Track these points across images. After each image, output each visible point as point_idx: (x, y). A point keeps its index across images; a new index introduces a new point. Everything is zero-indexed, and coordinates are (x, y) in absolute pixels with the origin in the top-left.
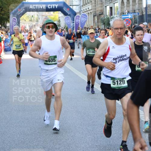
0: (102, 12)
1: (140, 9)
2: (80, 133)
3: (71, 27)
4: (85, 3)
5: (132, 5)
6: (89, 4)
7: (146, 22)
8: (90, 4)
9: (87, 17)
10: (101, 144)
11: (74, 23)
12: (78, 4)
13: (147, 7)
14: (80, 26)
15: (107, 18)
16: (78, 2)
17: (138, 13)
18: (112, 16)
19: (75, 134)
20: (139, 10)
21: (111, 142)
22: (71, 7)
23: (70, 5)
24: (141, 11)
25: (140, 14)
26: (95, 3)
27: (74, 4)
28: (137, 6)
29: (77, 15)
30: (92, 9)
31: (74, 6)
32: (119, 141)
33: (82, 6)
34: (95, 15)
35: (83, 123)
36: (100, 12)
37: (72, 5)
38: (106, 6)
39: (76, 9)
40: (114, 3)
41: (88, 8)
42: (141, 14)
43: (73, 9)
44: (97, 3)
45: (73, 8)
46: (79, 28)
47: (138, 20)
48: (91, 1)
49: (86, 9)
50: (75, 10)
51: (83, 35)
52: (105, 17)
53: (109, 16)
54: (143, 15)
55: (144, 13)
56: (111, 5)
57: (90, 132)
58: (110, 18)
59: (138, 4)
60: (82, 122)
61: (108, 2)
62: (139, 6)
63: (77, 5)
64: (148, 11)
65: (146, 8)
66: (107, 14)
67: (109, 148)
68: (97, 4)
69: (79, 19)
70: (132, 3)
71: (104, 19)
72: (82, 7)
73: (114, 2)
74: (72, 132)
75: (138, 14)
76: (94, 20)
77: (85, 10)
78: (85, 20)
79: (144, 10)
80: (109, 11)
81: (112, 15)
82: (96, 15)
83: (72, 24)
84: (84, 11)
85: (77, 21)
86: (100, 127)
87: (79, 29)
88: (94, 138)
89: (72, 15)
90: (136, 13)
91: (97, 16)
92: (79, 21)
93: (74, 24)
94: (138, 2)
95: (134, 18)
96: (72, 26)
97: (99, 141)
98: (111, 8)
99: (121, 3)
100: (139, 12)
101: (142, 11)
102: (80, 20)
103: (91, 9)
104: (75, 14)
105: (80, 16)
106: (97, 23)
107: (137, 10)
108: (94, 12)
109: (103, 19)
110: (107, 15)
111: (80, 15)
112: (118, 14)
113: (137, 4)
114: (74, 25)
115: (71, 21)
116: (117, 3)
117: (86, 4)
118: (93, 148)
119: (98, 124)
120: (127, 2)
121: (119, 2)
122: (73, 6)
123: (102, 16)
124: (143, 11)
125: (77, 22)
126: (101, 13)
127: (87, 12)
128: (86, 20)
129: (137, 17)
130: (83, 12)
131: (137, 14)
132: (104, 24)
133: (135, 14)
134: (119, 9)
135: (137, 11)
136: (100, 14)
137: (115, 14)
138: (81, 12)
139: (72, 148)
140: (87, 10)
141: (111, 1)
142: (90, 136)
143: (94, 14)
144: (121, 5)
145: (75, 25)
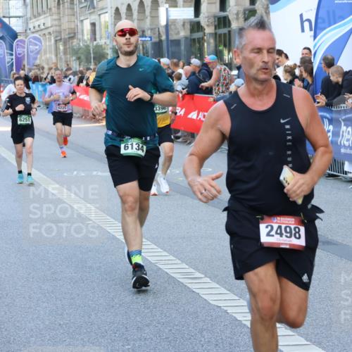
0: (75, 33)
1: (155, 29)
2: (24, 297)
3: (7, 65)
4: (35, 13)
5: (138, 20)
6: (45, 14)
7: (168, 58)
8: (48, 15)
9: (41, 42)
10: (70, 321)
11: (12, 55)
12: (21, 14)
13: (170, 24)
14: (25, 62)
15: (84, 45)
16: (21, 10)
17: (150, 37)
18: (95, 43)
19: (14, 301)
20: (152, 29)
21: (93, 317)
22: (6, 20)
23: (4, 17)
24: (157, 33)
25: (155, 40)
26: (59, 13)
27: (11, 15)
28: (148, 21)
29: (19, 38)
30: (51, 27)
31: (11, 19)
32: (110, 314)
33: (31, 19)
34: (59, 38)
35: (32, 275)
36: (69, 34)
37: (7, 15)
38: (82, 21)
39: (16, 25)
40: (100, 15)
41: (44, 24)
42: (157, 40)
43: (11, 25)
44: (62, 13)
45: (11, 22)
46: (24, 66)
47: (151, 51)
48: (50, 9)
49: (39, 26)
50: (14, 28)
51: (33, 83)
52: (81, 45)
53: (88, 42)
54: (161, 41)
55: (164, 38)
56: (94, 18)
57: (47, 295)
58: (91, 45)
59: (151, 17)
60: (30, 273)
61: (87, 12)
62: (152, 23)
63: (20, 17)
64: (170, 32)
65: (167, 26)
66: (86, 38)
67: (88, 330)
68: (61, 15)
69: (24, 48)
70: (138, 15)
71: (79, 49)
72: (29, 22)
73: (99, 13)
74: (7, 295)
75: (151, 40)
76: (57, 49)
77: (37, 28)
78: (36, 49)
79: (163, 31)
80: (89, 32)
81: (95, 40)
82: (61, 39)
83: (8, 58)
84: (34, 30)
85: (20, 50)
86: (70, 283)
87: (24, 69)
88: (55, 308)
89: (8, 39)
90: (146, 37)
91: (63, 40)
92: (24, 52)
93: (14, 57)
94: (151, 12)
95: (143, 48)
96: (8, 63)
97: (67, 314)
98: (93, 25)
99: (115, 14)
100: (152, 35)
101: (159, 34)
102: (26, 50)
103: (50, 25)
104: (14, 36)
105: (26, 40)
106: (63, 57)
107: (149, 31)
108: (56, 32)
109: (75, 48)
110: (84, 41)
111: (26, 38)
112: (108, 38)
113: (149, 18)
114: (12, 59)
115: (6, 51)
116: (107, 14)
117: (39, 15)
118: (53, 330)
119: (65, 277)
120: (126, 13)
121: (109, 12)
122: (10, 17)
123: (75, 42)
124: (161, 33)
125: (19, 54)
126: (72, 35)
127: (40, 33)
128: (40, 51)
129: (149, 45)
130: (33, 33)
131: (149, 39)
132: (79, 58)
133: (144, 39)
134: (109, 27)
135: (148, 33)
136: (69, 38)
137: (101, 38)
138: (28, 31)
139: (6, 330)
140: (42, 27)
141: (92, 10)
142: (45, 304)
143: (56, 37)
144: (115, 19)
145: (14, 60)
